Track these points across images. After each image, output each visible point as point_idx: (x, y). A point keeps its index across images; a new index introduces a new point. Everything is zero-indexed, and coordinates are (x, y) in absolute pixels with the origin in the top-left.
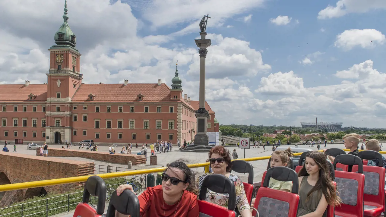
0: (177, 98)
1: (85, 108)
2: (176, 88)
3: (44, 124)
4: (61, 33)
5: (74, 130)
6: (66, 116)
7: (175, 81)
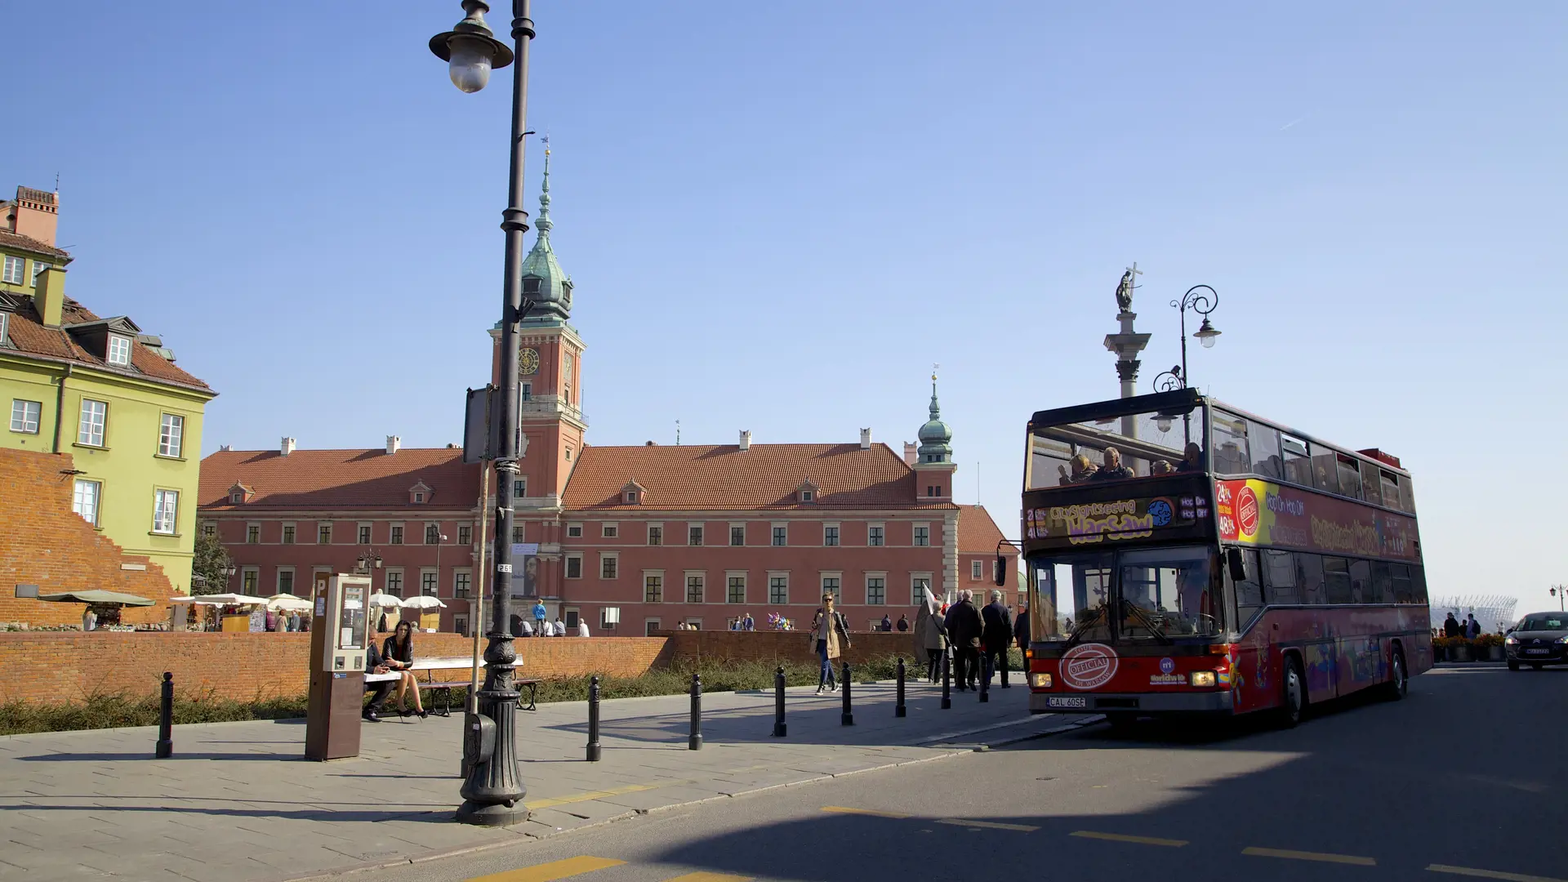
0: (938, 494)
1: (610, 531)
2: (934, 458)
3: (460, 586)
4: (533, 275)
5: (567, 609)
6: (545, 560)
7: (932, 436)
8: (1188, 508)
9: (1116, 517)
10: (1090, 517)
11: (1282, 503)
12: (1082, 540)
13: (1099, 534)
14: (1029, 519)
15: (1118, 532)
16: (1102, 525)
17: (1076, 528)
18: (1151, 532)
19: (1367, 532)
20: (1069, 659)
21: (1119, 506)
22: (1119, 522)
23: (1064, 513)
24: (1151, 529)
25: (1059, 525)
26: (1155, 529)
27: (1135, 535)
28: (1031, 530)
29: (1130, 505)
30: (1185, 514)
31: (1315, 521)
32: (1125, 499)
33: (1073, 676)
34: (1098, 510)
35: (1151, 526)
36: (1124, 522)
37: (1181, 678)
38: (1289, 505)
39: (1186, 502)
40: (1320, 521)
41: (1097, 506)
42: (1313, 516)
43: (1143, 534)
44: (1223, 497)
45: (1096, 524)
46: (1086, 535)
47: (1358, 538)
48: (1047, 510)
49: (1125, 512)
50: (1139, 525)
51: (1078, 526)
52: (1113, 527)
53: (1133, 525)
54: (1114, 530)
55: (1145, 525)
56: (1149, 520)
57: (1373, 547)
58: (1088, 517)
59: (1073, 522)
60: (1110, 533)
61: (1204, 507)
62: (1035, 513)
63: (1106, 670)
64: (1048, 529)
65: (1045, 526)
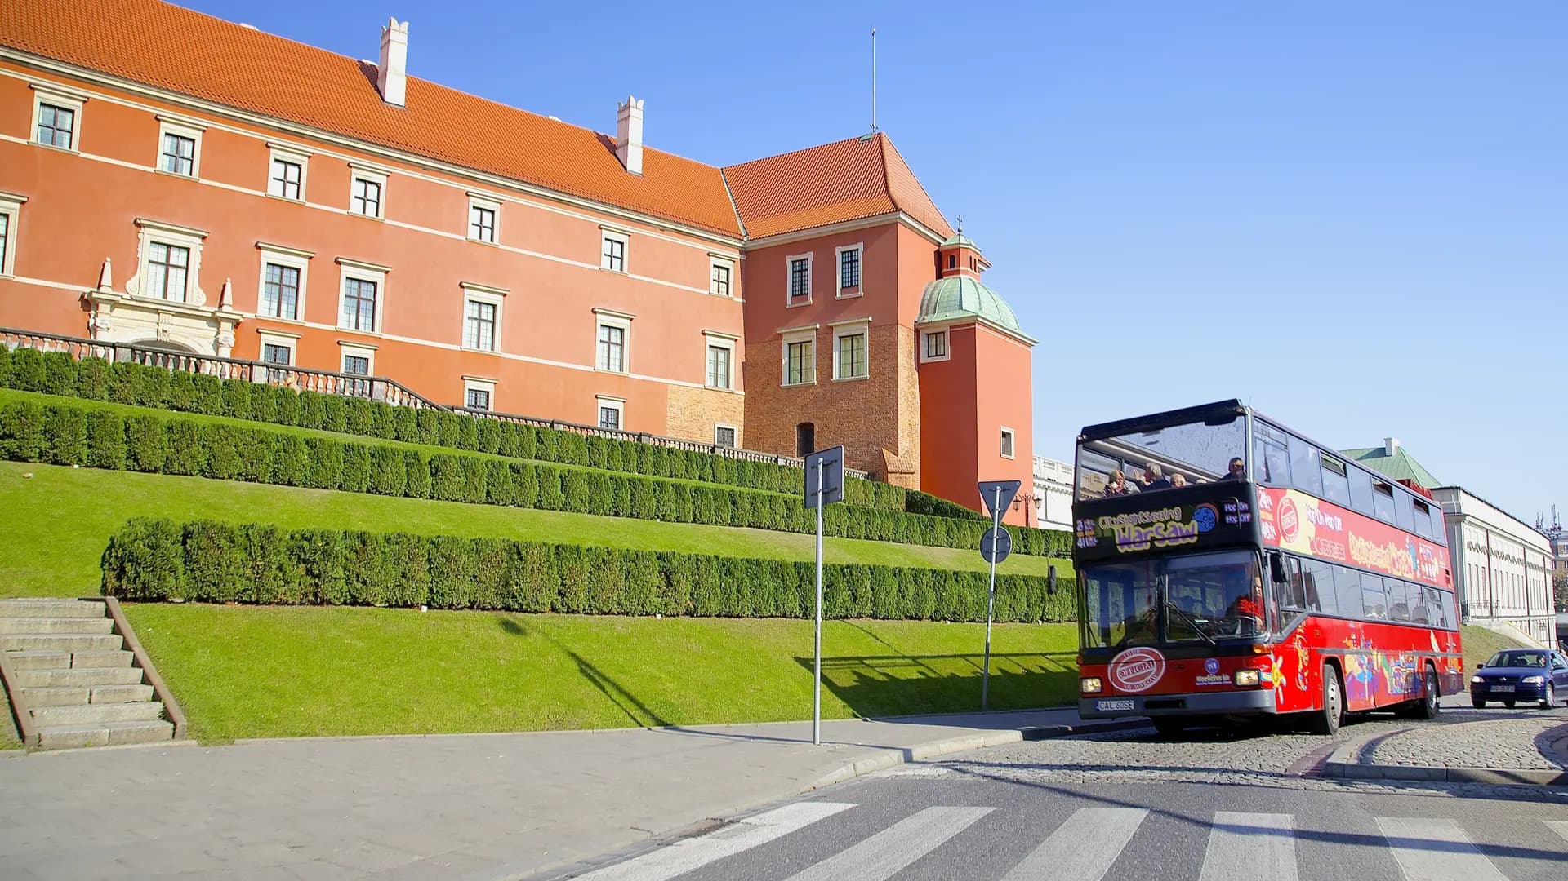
8: (1232, 514)
9: (1163, 525)
10: (1138, 525)
11: (1321, 517)
12: (1130, 548)
13: (1146, 542)
14: (1078, 529)
15: (1164, 539)
16: (1150, 532)
17: (1124, 536)
18: (1196, 538)
19: (1402, 555)
20: (1117, 663)
21: (1165, 513)
22: (1166, 529)
23: (1113, 523)
24: (1195, 535)
25: (1107, 534)
27: (1181, 541)
28: (1080, 540)
29: (1176, 512)
30: (1229, 519)
31: (1352, 538)
32: (1171, 507)
33: (1121, 680)
34: (1145, 518)
35: (1196, 533)
36: (1170, 529)
37: (1226, 677)
38: (1327, 520)
39: (1228, 508)
40: (1358, 539)
41: (1144, 514)
42: (1350, 533)
43: (1189, 540)
44: (1265, 503)
45: (1143, 531)
46: (1134, 543)
47: (1393, 559)
48: (1096, 520)
49: (1171, 520)
50: (1184, 532)
51: (1126, 535)
52: (1161, 535)
53: (1179, 531)
54: (1161, 537)
55: (1190, 531)
56: (1194, 526)
57: (1407, 570)
58: (1136, 526)
59: (1121, 531)
60: (1157, 540)
61: (1245, 512)
62: (1085, 523)
63: (1153, 673)
64: (1097, 539)
65: (1094, 536)
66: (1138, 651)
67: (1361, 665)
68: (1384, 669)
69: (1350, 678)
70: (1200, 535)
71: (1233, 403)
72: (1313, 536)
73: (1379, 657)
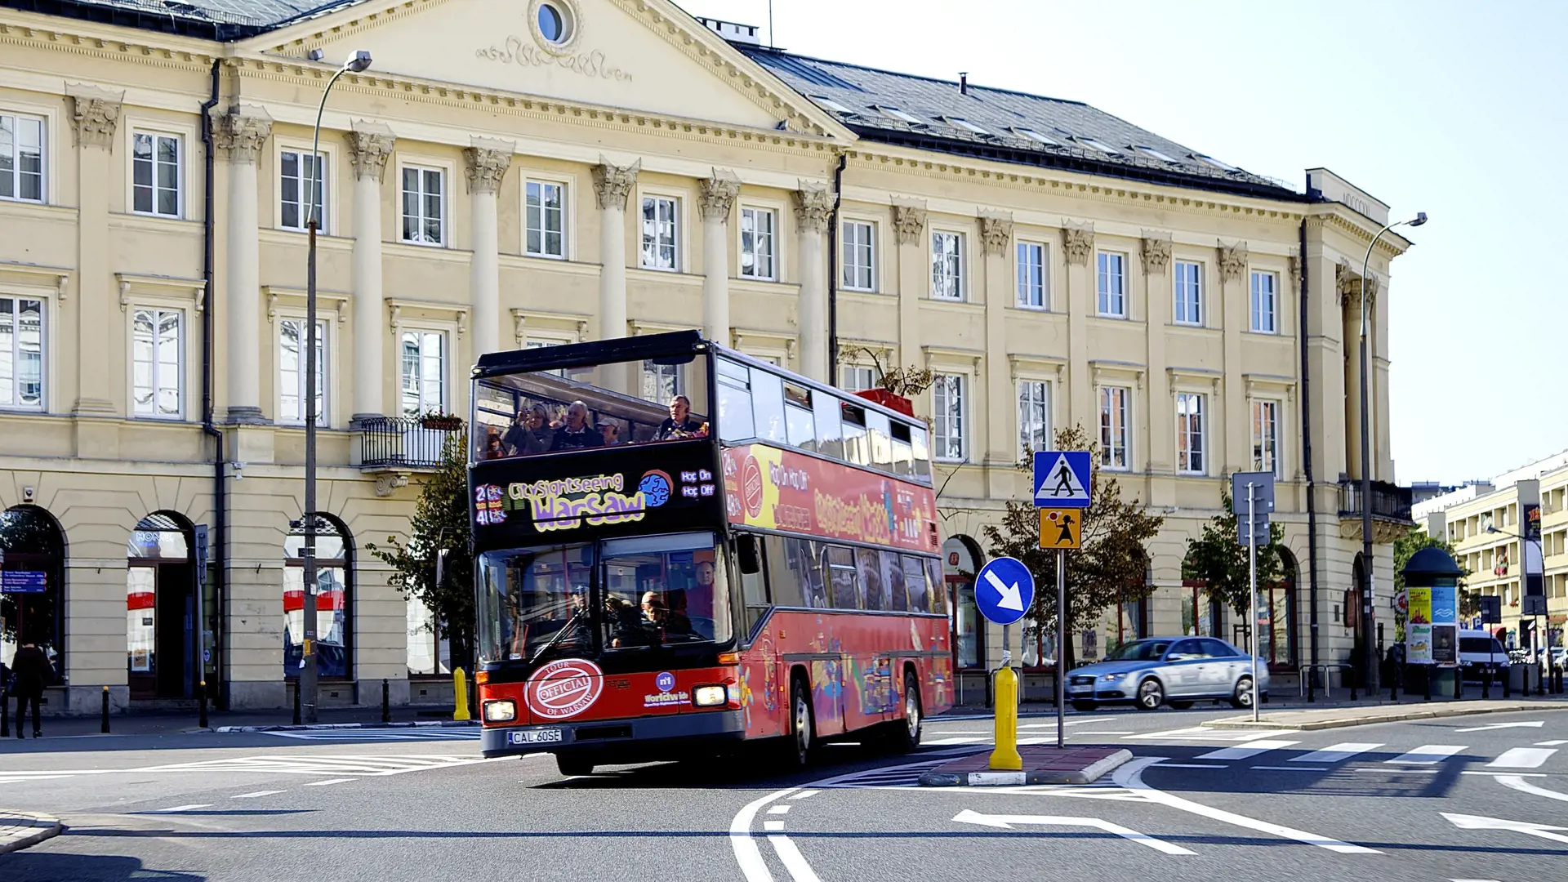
8: (689, 484)
9: (598, 497)
10: (563, 495)
11: (785, 474)
12: (552, 525)
13: (575, 518)
14: (479, 499)
15: (600, 515)
16: (581, 506)
17: (544, 510)
18: (642, 515)
19: (876, 510)
20: (538, 680)
21: (601, 481)
22: (602, 502)
23: (528, 491)
24: (642, 511)
25: (520, 506)
26: (649, 510)
27: (622, 519)
28: (481, 514)
29: (617, 480)
30: (688, 491)
31: (819, 497)
32: (609, 473)
33: (543, 703)
34: (573, 487)
35: (643, 508)
36: (608, 502)
37: (684, 696)
38: (791, 476)
39: (687, 476)
40: (824, 496)
41: (573, 481)
42: (816, 490)
43: (632, 517)
44: (729, 469)
45: (571, 504)
46: (558, 519)
47: (865, 519)
48: (505, 486)
49: (610, 490)
50: (627, 506)
51: (547, 508)
52: (594, 509)
53: (620, 506)
54: (595, 513)
55: (635, 505)
56: (640, 499)
57: (882, 531)
58: (560, 496)
59: (540, 503)
60: (589, 516)
61: (707, 482)
62: (488, 490)
63: (587, 692)
64: (505, 512)
65: (500, 509)
66: (566, 665)
67: (829, 674)
68: (855, 680)
69: (817, 693)
70: (648, 510)
71: (691, 337)
72: (776, 503)
73: (850, 661)
